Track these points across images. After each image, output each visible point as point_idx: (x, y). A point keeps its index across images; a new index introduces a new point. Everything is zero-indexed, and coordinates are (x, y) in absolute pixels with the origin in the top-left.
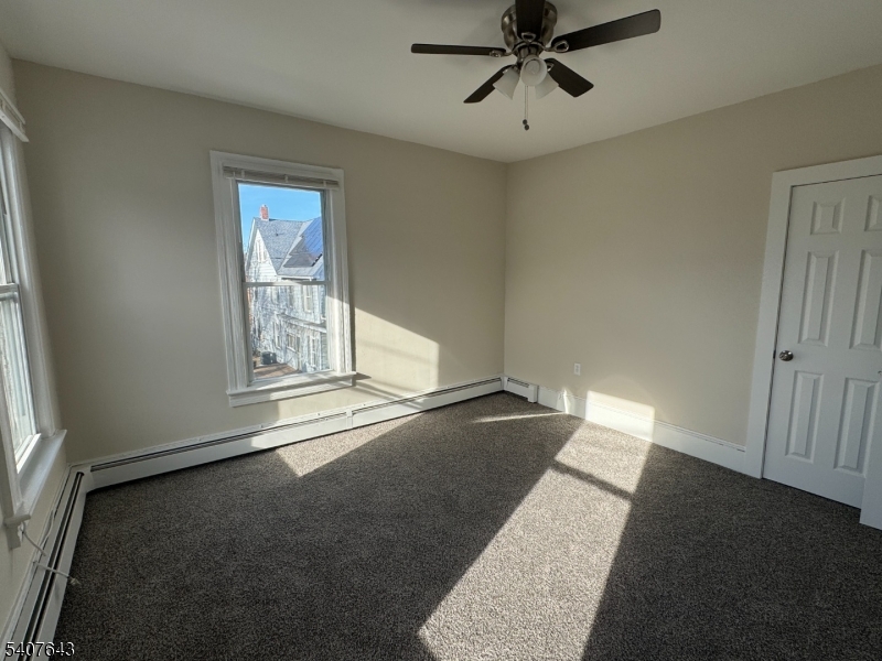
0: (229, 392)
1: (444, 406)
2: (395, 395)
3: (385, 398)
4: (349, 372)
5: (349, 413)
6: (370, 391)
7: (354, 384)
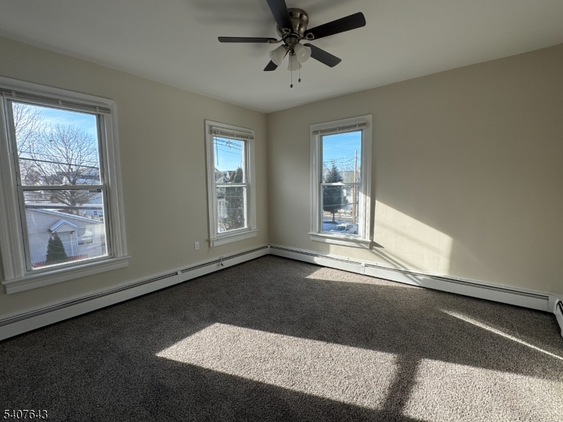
0: (311, 233)
1: (449, 293)
2: (403, 267)
3: (393, 265)
4: (368, 239)
5: (363, 264)
6: (382, 256)
7: (371, 248)
